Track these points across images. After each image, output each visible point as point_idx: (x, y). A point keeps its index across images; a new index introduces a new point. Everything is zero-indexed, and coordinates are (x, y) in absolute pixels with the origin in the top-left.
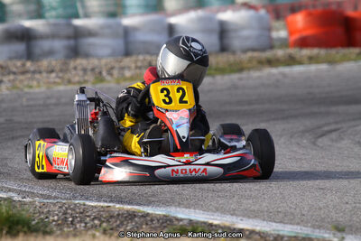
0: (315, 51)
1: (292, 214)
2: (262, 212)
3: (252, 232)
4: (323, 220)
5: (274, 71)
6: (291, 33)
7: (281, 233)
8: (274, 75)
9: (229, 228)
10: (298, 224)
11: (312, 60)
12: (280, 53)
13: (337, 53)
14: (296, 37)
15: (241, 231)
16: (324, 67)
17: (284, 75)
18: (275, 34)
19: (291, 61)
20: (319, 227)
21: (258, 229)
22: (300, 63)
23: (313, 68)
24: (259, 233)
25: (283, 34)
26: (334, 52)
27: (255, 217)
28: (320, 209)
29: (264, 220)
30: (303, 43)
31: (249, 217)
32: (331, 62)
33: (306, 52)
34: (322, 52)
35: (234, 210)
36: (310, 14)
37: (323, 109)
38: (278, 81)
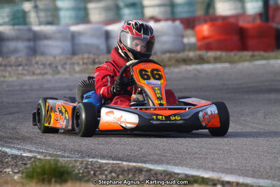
0: (218, 53)
8: (190, 71)
9: (218, 181)
11: (217, 60)
12: (191, 54)
13: (235, 55)
16: (227, 65)
18: (186, 40)
19: (201, 60)
22: (208, 62)
23: (219, 66)
25: (193, 40)
26: (232, 54)
30: (208, 47)
32: (231, 62)
33: (211, 54)
34: (224, 54)
35: (213, 168)
38: (195, 75)
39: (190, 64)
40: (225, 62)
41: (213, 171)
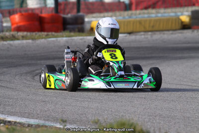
0: (25, 33)
1: (32, 113)
2: (17, 112)
3: (15, 122)
4: (48, 117)
5: (5, 43)
6: (12, 24)
7: (30, 123)
8: (5, 45)
9: (3, 121)
10: (36, 119)
11: (23, 38)
12: (7, 34)
13: (36, 34)
14: (15, 26)
15: (9, 122)
16: (30, 41)
17: (11, 45)
19: (14, 38)
20: (48, 120)
21: (18, 121)
22: (18, 39)
23: (25, 41)
24: (19, 123)
25: (9, 24)
26: (34, 33)
27: (14, 115)
28: (46, 111)
29: (19, 117)
30: (19, 29)
31: (11, 115)
32: (33, 39)
33: (20, 34)
34: (29, 34)
35: (3, 112)
36: (22, 15)
37: (33, 62)
38: (8, 48)
39: (6, 41)
40: (29, 39)
41: (2, 114)
